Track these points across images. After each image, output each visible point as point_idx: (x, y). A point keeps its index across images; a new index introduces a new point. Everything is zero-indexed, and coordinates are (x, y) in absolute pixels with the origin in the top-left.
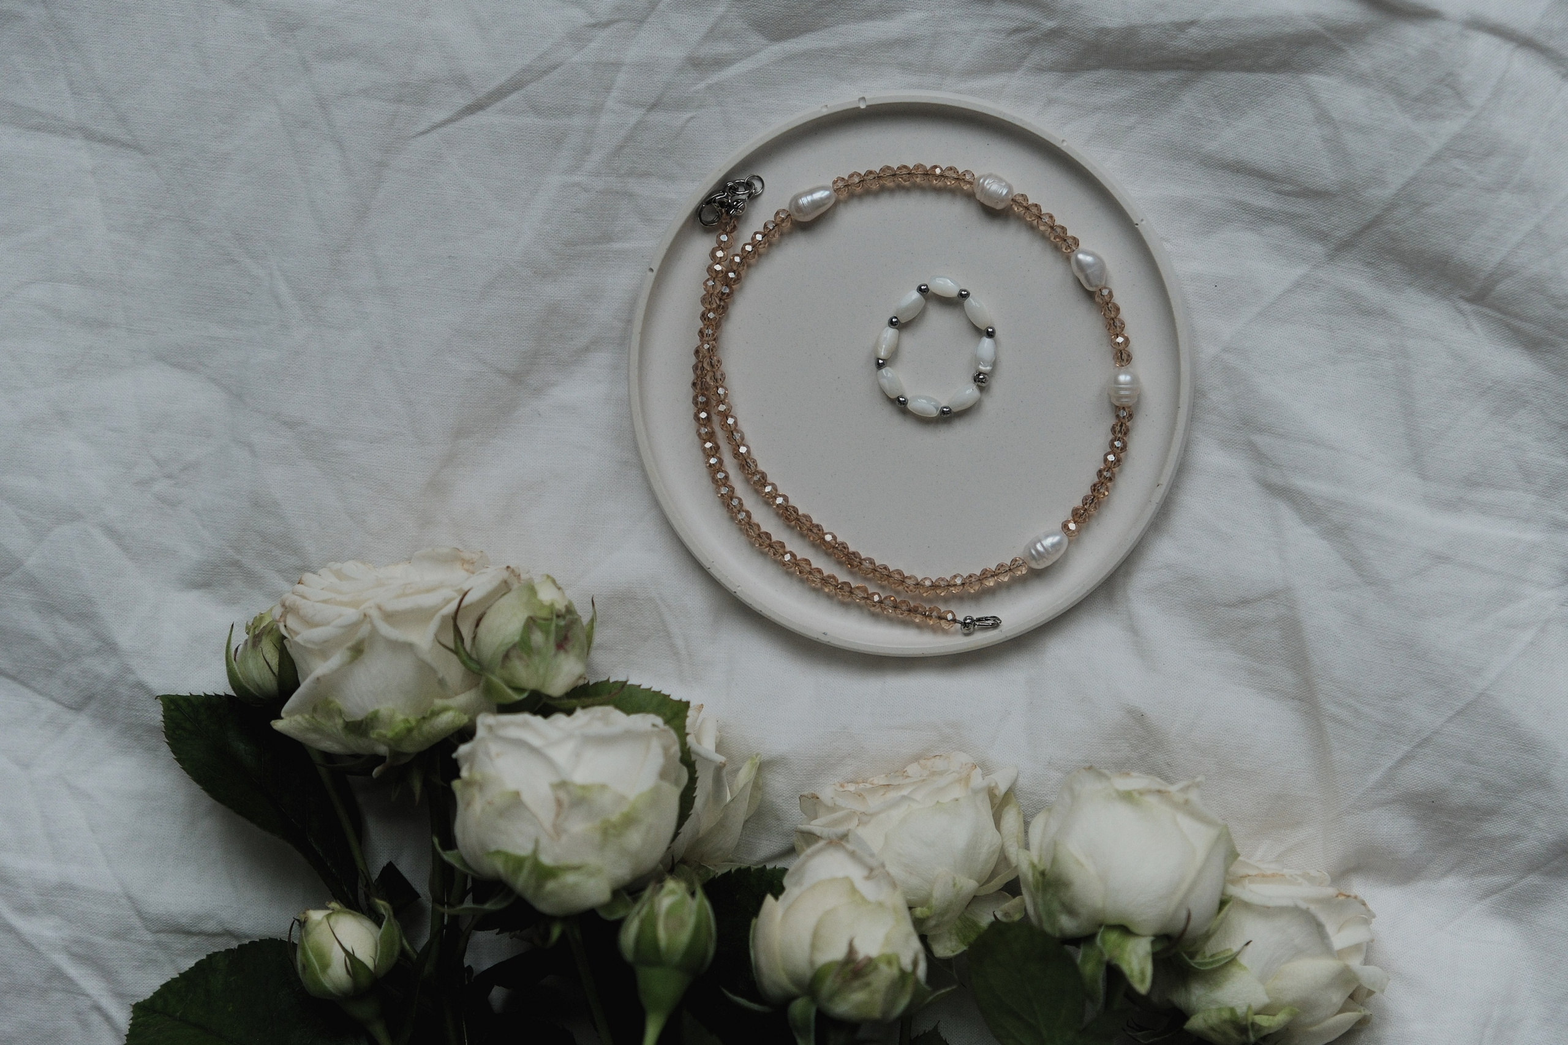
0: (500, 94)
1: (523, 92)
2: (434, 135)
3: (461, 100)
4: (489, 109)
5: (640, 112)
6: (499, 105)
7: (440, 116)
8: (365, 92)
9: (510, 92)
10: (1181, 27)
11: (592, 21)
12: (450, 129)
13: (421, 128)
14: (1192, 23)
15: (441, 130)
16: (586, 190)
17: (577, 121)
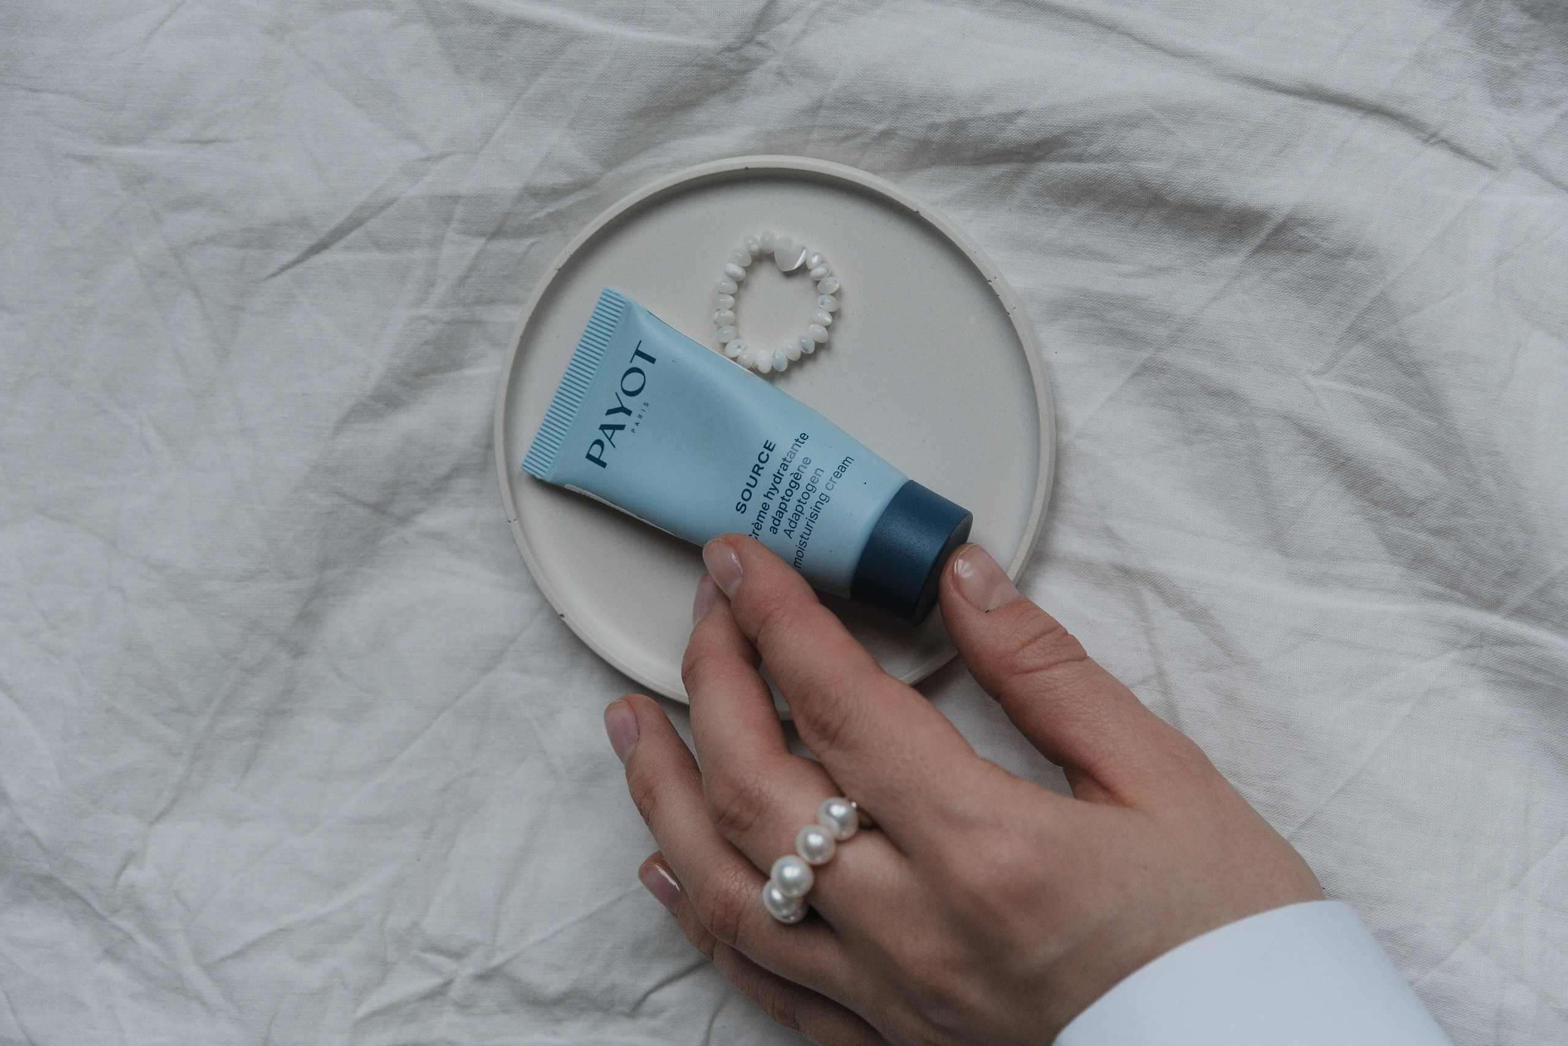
0: (339, 233)
1: (362, 228)
2: (284, 277)
3: (306, 240)
4: (333, 247)
5: (482, 241)
6: (342, 243)
7: (287, 257)
8: (212, 240)
9: (351, 230)
10: (1009, 118)
11: (424, 154)
12: (298, 269)
13: (271, 270)
14: (1020, 113)
15: (291, 271)
16: (433, 322)
17: (419, 254)
